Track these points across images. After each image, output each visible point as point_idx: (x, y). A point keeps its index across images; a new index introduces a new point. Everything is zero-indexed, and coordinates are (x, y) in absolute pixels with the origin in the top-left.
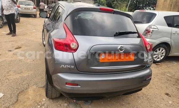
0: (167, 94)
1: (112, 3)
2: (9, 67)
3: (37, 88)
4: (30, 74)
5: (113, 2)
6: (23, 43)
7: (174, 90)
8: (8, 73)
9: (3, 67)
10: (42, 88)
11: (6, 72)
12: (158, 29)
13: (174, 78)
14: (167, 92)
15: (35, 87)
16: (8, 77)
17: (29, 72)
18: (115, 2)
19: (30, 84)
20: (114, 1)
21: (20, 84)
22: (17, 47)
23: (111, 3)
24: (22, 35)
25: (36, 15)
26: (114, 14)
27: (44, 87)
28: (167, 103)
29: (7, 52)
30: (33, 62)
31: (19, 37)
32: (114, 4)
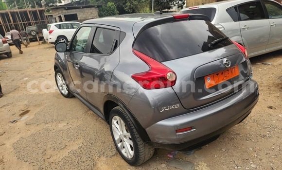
0: (271, 107)
1: (124, 6)
2: (39, 145)
3: (109, 158)
4: (81, 144)
5: (124, 4)
6: (26, 102)
7: (274, 99)
8: (44, 153)
9: (27, 148)
10: (116, 156)
11: (40, 155)
12: (223, 28)
13: (264, 86)
14: (269, 105)
15: (103, 158)
16: (51, 160)
17: (77, 142)
18: (128, 4)
19: (94, 157)
20: (126, 3)
21: (78, 162)
22: (22, 112)
23: (122, 6)
24: (13, 91)
25: (11, 52)
26: (189, 20)
27: (116, 154)
28: (277, 117)
29: (10, 124)
30: (70, 126)
31: (10, 95)
32: (126, 7)
